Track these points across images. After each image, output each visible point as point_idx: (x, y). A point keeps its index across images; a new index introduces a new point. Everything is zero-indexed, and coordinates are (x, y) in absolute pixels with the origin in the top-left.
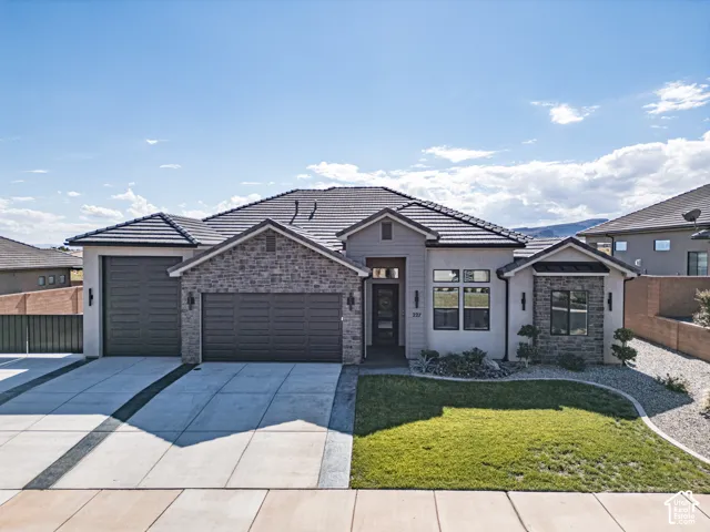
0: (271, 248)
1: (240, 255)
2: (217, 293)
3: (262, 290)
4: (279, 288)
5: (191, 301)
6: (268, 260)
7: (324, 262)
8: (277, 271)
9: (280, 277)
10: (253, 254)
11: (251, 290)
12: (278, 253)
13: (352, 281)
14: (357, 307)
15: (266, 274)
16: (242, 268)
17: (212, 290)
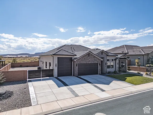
0: (89, 56)
1: (84, 57)
2: (81, 64)
3: (87, 63)
4: (90, 63)
5: (77, 65)
6: (88, 58)
7: (96, 58)
8: (90, 60)
9: (90, 61)
10: (86, 57)
11: (86, 63)
12: (90, 57)
13: (100, 61)
14: (101, 65)
15: (88, 60)
16: (85, 59)
17: (80, 63)
